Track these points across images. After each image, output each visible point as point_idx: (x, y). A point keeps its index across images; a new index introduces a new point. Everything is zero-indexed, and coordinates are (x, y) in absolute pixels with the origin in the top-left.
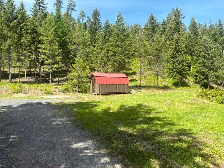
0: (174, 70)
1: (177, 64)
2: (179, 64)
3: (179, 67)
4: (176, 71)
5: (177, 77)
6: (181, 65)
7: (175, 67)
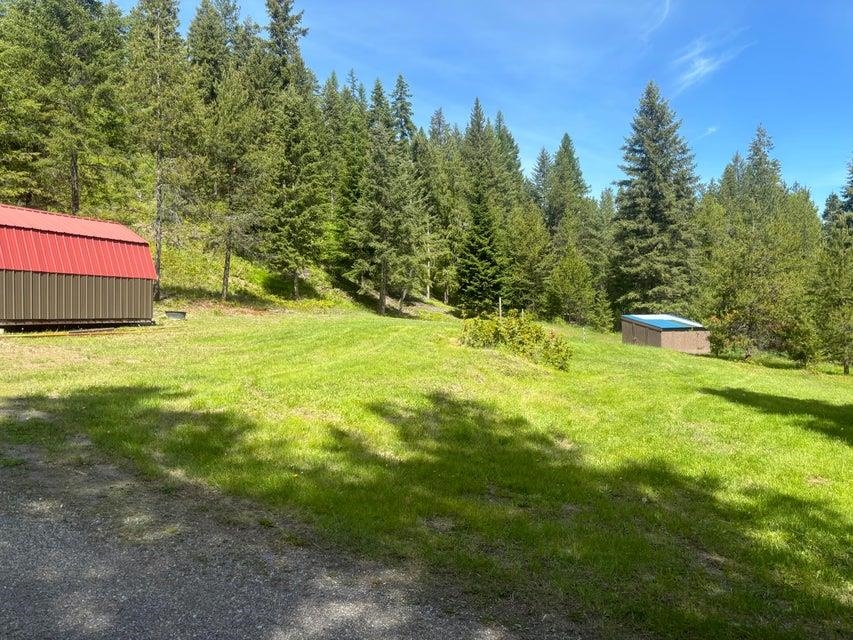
0: (280, 228)
1: (293, 208)
2: (300, 208)
3: (298, 220)
4: (290, 234)
5: (290, 259)
6: (306, 213)
7: (283, 220)
